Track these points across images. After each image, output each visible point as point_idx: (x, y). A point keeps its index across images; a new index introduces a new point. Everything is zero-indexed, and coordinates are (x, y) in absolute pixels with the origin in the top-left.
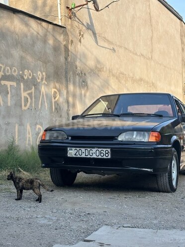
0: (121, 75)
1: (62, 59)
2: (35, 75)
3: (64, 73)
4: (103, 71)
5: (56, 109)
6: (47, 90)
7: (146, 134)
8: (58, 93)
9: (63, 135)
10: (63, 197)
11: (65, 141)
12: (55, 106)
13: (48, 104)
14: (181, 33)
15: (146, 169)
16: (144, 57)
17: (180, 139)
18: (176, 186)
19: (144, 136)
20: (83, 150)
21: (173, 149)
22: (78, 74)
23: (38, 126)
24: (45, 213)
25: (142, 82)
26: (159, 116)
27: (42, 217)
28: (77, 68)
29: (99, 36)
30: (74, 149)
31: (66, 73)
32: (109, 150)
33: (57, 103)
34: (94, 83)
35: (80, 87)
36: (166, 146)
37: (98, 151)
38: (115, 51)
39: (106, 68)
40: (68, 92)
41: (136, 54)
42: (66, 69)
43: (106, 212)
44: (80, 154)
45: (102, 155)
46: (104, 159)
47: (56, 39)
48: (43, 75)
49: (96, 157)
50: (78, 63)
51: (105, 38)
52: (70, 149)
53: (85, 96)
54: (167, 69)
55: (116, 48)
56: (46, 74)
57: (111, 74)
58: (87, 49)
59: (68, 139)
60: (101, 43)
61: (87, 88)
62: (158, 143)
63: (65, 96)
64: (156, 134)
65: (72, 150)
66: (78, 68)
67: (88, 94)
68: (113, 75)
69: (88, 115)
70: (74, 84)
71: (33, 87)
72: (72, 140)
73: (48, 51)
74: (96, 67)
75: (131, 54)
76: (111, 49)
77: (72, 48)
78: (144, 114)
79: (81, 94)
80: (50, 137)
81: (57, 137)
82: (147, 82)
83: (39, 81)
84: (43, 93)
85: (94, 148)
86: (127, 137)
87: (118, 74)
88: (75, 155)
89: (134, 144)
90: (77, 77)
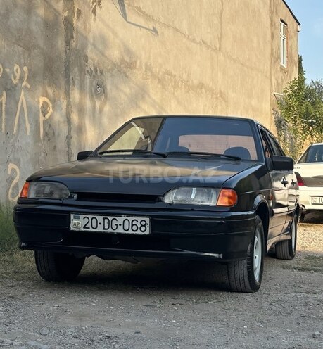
0: (167, 77)
1: (60, 43)
2: (8, 70)
3: (64, 69)
4: (135, 67)
5: (46, 134)
6: (30, 99)
7: (213, 192)
8: (51, 105)
9: (62, 190)
10: (60, 304)
11: (65, 202)
12: (44, 129)
13: (31, 124)
14: (270, 7)
15: (211, 254)
16: (208, 47)
17: (269, 199)
18: (260, 280)
19: (209, 195)
20: (100, 219)
21: (257, 217)
22: (90, 72)
23: (11, 166)
24: (27, 336)
25: (203, 90)
26: (234, 158)
27: (22, 345)
28: (87, 62)
29: (129, 5)
30: (82, 216)
31: (67, 69)
32: (147, 220)
33: (48, 123)
34: (117, 88)
35: (92, 96)
36: (246, 213)
37: (127, 222)
38: (157, 33)
39: (141, 62)
40: (69, 104)
41: (194, 41)
42: (67, 61)
43: (139, 333)
44: (94, 226)
45: (135, 228)
46: (137, 235)
47: (50, 6)
48: (23, 72)
49: (123, 232)
50: (90, 52)
51: (139, 9)
52: (75, 217)
53: (101, 111)
54: (246, 68)
55: (158, 28)
56: (29, 70)
57: (149, 73)
58: (107, 26)
59: (71, 197)
60: (132, 17)
61: (106, 97)
62: (232, 209)
63: (64, 111)
64: (229, 193)
65: (78, 218)
66: (90, 61)
67: (107, 108)
68: (154, 76)
69: (108, 152)
70: (82, 88)
71: (4, 93)
72: (79, 199)
73: (34, 28)
74: (122, 60)
75: (184, 40)
76: (149, 30)
77: (79, 25)
78: (208, 154)
79: (94, 108)
80: (37, 193)
81: (52, 193)
82: (212, 91)
83: (15, 82)
84: (22, 103)
85: (119, 215)
86: (179, 197)
87: (161, 73)
88: (84, 227)
89: (193, 210)
90: (88, 76)
